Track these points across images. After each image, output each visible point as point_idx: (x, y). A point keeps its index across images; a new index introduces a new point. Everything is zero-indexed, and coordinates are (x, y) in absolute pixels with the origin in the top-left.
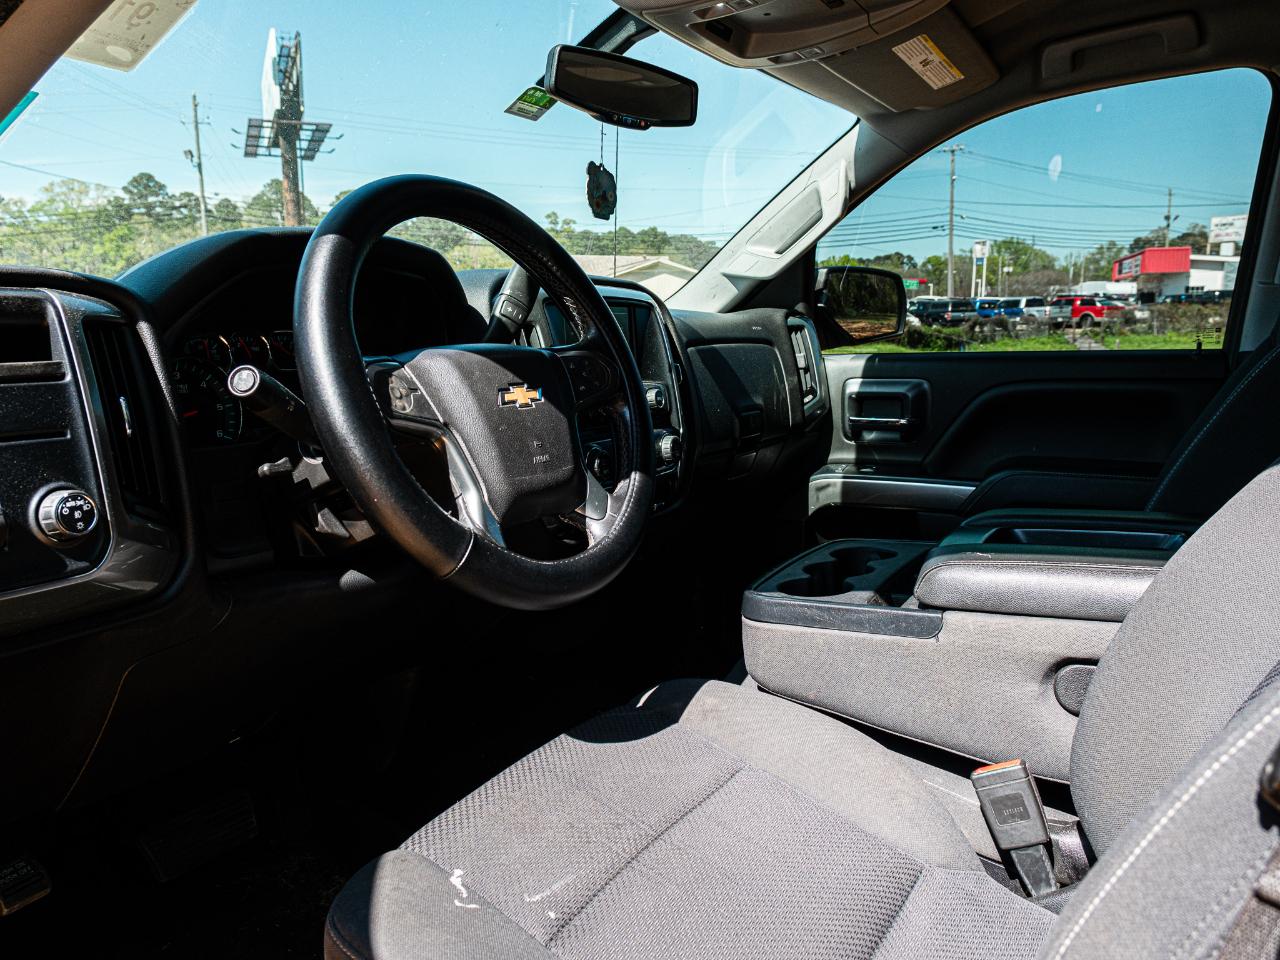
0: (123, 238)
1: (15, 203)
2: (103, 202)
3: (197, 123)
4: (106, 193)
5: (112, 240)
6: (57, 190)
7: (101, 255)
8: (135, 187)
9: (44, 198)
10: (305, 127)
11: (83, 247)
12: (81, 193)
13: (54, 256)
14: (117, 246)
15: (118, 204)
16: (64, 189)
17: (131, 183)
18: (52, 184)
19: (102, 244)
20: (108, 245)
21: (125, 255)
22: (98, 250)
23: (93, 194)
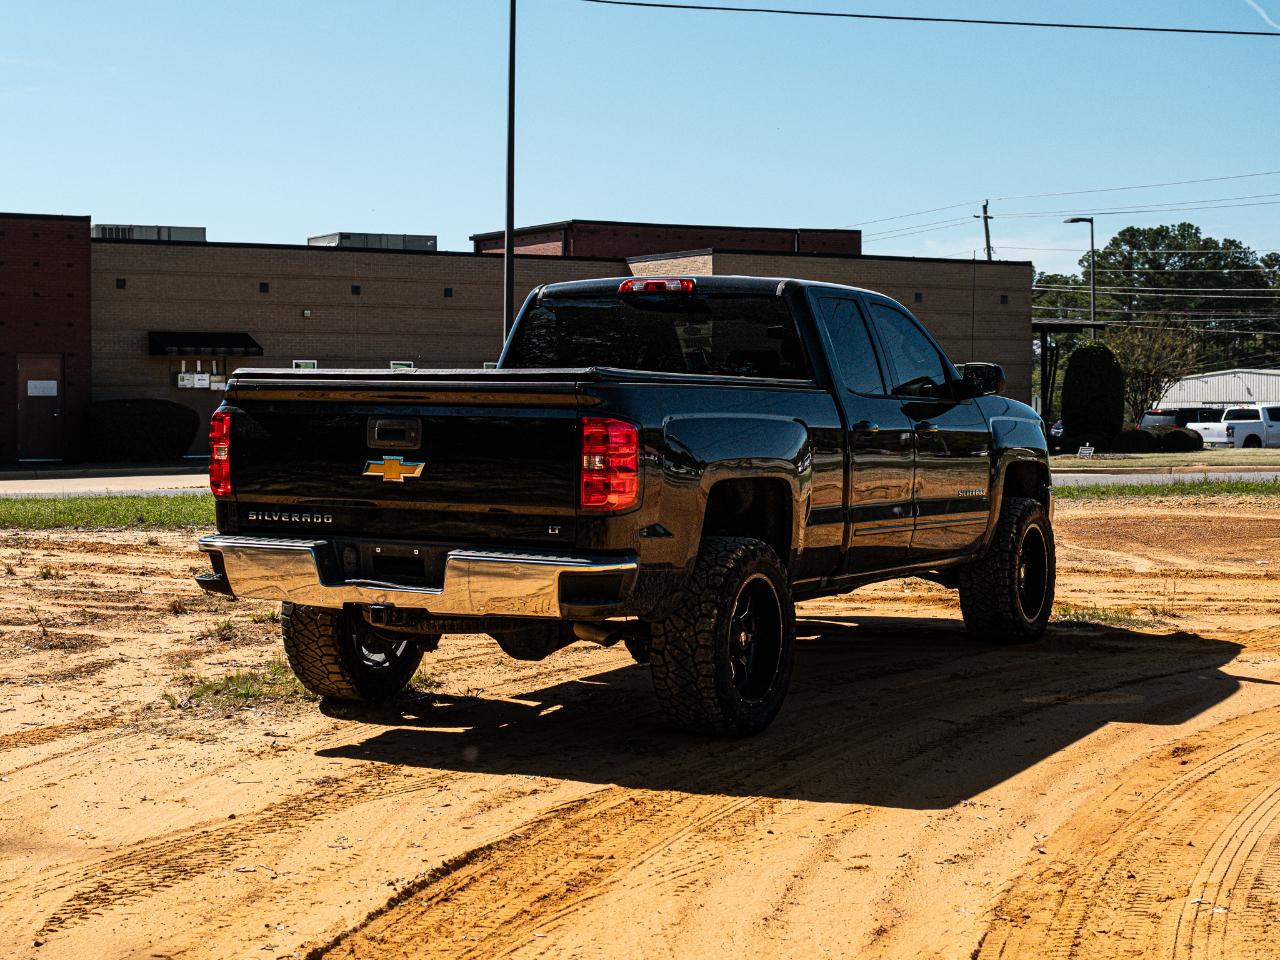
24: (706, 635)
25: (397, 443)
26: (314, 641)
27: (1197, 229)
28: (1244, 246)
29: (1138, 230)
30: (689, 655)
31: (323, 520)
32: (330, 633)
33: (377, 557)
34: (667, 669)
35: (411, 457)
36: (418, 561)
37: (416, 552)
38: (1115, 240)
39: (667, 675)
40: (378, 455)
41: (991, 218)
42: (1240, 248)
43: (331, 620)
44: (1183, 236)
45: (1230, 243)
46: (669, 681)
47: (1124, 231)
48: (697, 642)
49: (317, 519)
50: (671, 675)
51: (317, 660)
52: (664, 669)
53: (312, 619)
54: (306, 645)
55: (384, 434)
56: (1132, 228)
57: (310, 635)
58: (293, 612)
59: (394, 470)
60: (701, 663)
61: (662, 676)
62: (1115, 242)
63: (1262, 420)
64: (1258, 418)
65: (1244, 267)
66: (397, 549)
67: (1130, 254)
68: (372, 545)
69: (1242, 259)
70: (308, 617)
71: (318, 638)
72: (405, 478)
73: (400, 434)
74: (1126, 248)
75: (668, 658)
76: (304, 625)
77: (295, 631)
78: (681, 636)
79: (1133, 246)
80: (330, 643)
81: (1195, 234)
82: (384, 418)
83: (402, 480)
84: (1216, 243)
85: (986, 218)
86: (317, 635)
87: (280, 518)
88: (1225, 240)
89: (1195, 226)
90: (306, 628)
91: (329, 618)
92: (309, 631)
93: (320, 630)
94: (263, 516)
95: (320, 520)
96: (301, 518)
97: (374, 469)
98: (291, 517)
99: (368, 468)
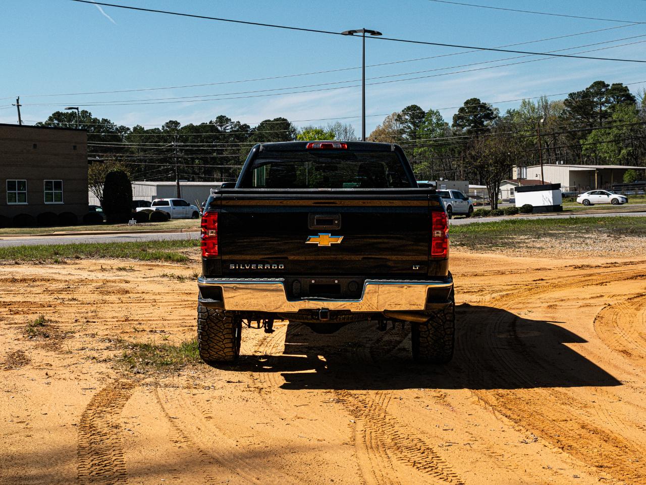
24: (450, 315)
25: (328, 226)
26: (220, 332)
27: (90, 113)
28: (111, 122)
29: (62, 113)
30: (441, 325)
31: (278, 267)
32: (231, 327)
33: (312, 285)
34: (429, 332)
35: (334, 233)
36: (338, 285)
37: (336, 282)
38: (50, 118)
39: (429, 336)
40: (315, 233)
41: (21, 106)
42: (110, 123)
43: (231, 320)
44: (83, 117)
45: (105, 121)
46: (429, 338)
47: (55, 113)
48: (446, 318)
49: (275, 267)
50: (431, 335)
51: (220, 341)
52: (427, 332)
53: (220, 320)
54: (215, 334)
55: (319, 222)
56: (59, 112)
57: (218, 329)
58: (208, 317)
59: (325, 240)
60: (447, 328)
61: (425, 336)
62: (51, 119)
63: (170, 206)
64: (168, 205)
65: (111, 132)
66: (324, 280)
67: (58, 124)
68: (309, 279)
69: (111, 128)
70: (217, 319)
71: (223, 330)
72: (331, 244)
73: (331, 222)
74: (56, 122)
75: (430, 327)
76: (215, 324)
77: (209, 327)
78: (437, 316)
79: (59, 120)
80: (230, 332)
81: (89, 116)
82: (319, 214)
83: (330, 245)
84: (99, 120)
85: (18, 106)
86: (223, 329)
87: (251, 267)
88: (103, 119)
89: (89, 112)
90: (216, 325)
91: (230, 319)
92: (218, 327)
93: (225, 325)
94: (239, 267)
95: (276, 267)
96: (264, 267)
97: (313, 240)
98: (257, 267)
99: (309, 240)
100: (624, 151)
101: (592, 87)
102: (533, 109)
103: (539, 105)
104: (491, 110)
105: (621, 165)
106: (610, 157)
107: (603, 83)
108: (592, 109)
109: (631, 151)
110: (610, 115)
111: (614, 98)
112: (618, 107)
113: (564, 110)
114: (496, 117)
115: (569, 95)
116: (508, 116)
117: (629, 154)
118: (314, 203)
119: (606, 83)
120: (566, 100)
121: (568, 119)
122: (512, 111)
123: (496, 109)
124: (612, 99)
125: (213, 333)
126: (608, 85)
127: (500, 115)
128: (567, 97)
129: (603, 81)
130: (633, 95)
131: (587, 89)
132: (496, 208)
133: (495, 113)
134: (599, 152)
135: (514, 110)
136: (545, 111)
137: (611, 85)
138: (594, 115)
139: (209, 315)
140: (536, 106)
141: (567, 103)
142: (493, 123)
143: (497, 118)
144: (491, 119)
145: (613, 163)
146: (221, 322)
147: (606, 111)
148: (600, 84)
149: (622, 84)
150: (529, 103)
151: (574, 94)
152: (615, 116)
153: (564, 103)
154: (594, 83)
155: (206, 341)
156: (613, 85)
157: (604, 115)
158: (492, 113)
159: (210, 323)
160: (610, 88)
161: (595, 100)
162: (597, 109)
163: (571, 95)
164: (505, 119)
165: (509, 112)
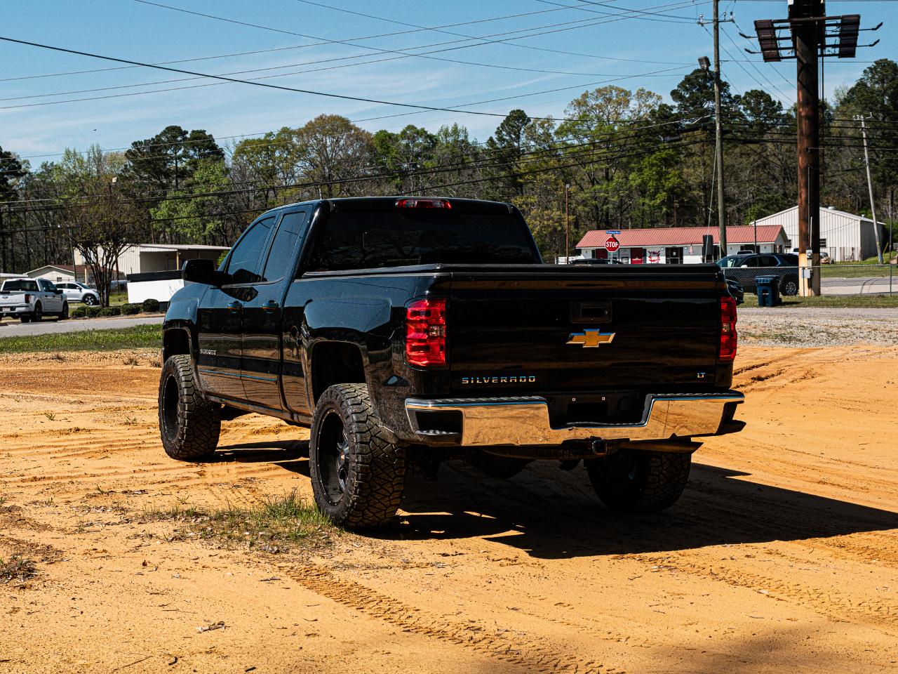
0: (668, 162)
1: (542, 125)
2: (645, 112)
3: (717, 22)
4: (650, 102)
5: (653, 165)
6: (592, 102)
7: (640, 185)
8: (687, 90)
9: (574, 113)
10: (827, 22)
11: (617, 175)
12: (619, 104)
13: (582, 189)
14: (658, 173)
15: (663, 113)
16: (600, 101)
17: (682, 85)
18: (585, 95)
19: (640, 170)
20: (647, 172)
21: (668, 185)
22: (634, 179)
23: (634, 104)
25: (597, 319)
26: (389, 481)
31: (527, 380)
32: (403, 473)
34: (663, 468)
35: (604, 329)
36: (607, 404)
37: (603, 398)
40: (580, 329)
49: (523, 379)
51: (387, 496)
53: (389, 464)
54: (381, 486)
55: (587, 313)
57: (386, 477)
59: (592, 339)
66: (588, 398)
68: (568, 396)
71: (393, 479)
72: (599, 344)
76: (382, 469)
77: (373, 476)
82: (586, 302)
83: (598, 346)
87: (491, 380)
90: (384, 472)
91: (403, 461)
92: (386, 474)
93: (396, 472)
94: (475, 381)
95: (525, 380)
96: (508, 380)
97: (577, 340)
98: (499, 380)
99: (571, 339)
100: (210, 226)
101: (164, 133)
102: (81, 161)
103: (89, 158)
104: (17, 162)
105: (206, 244)
106: (192, 234)
107: (179, 128)
108: (165, 164)
109: (221, 225)
110: (191, 174)
111: (195, 151)
112: (201, 164)
113: (126, 166)
114: (26, 173)
115: (133, 144)
116: (43, 172)
117: (217, 230)
118: (567, 285)
119: (183, 129)
120: (129, 151)
121: (131, 178)
122: (49, 164)
123: (25, 162)
124: (192, 152)
125: (379, 484)
126: (186, 132)
127: (31, 170)
128: (129, 147)
129: (178, 126)
130: (220, 147)
131: (157, 136)
132: (108, 305)
133: (23, 167)
134: (177, 227)
135: (52, 164)
136: (98, 166)
137: (190, 132)
138: (167, 174)
139: (373, 457)
140: (85, 159)
141: (129, 154)
142: (20, 181)
143: (27, 175)
144: (18, 175)
145: (196, 242)
146: (391, 467)
147: (184, 168)
148: (174, 131)
149: (205, 131)
150: (75, 154)
151: (140, 143)
152: (197, 175)
153: (126, 155)
154: (167, 128)
155: (366, 497)
156: (193, 132)
157: (182, 174)
158: (20, 167)
159: (376, 470)
160: (188, 136)
161: (169, 152)
162: (171, 166)
163: (135, 144)
164: (39, 175)
165: (44, 166)
